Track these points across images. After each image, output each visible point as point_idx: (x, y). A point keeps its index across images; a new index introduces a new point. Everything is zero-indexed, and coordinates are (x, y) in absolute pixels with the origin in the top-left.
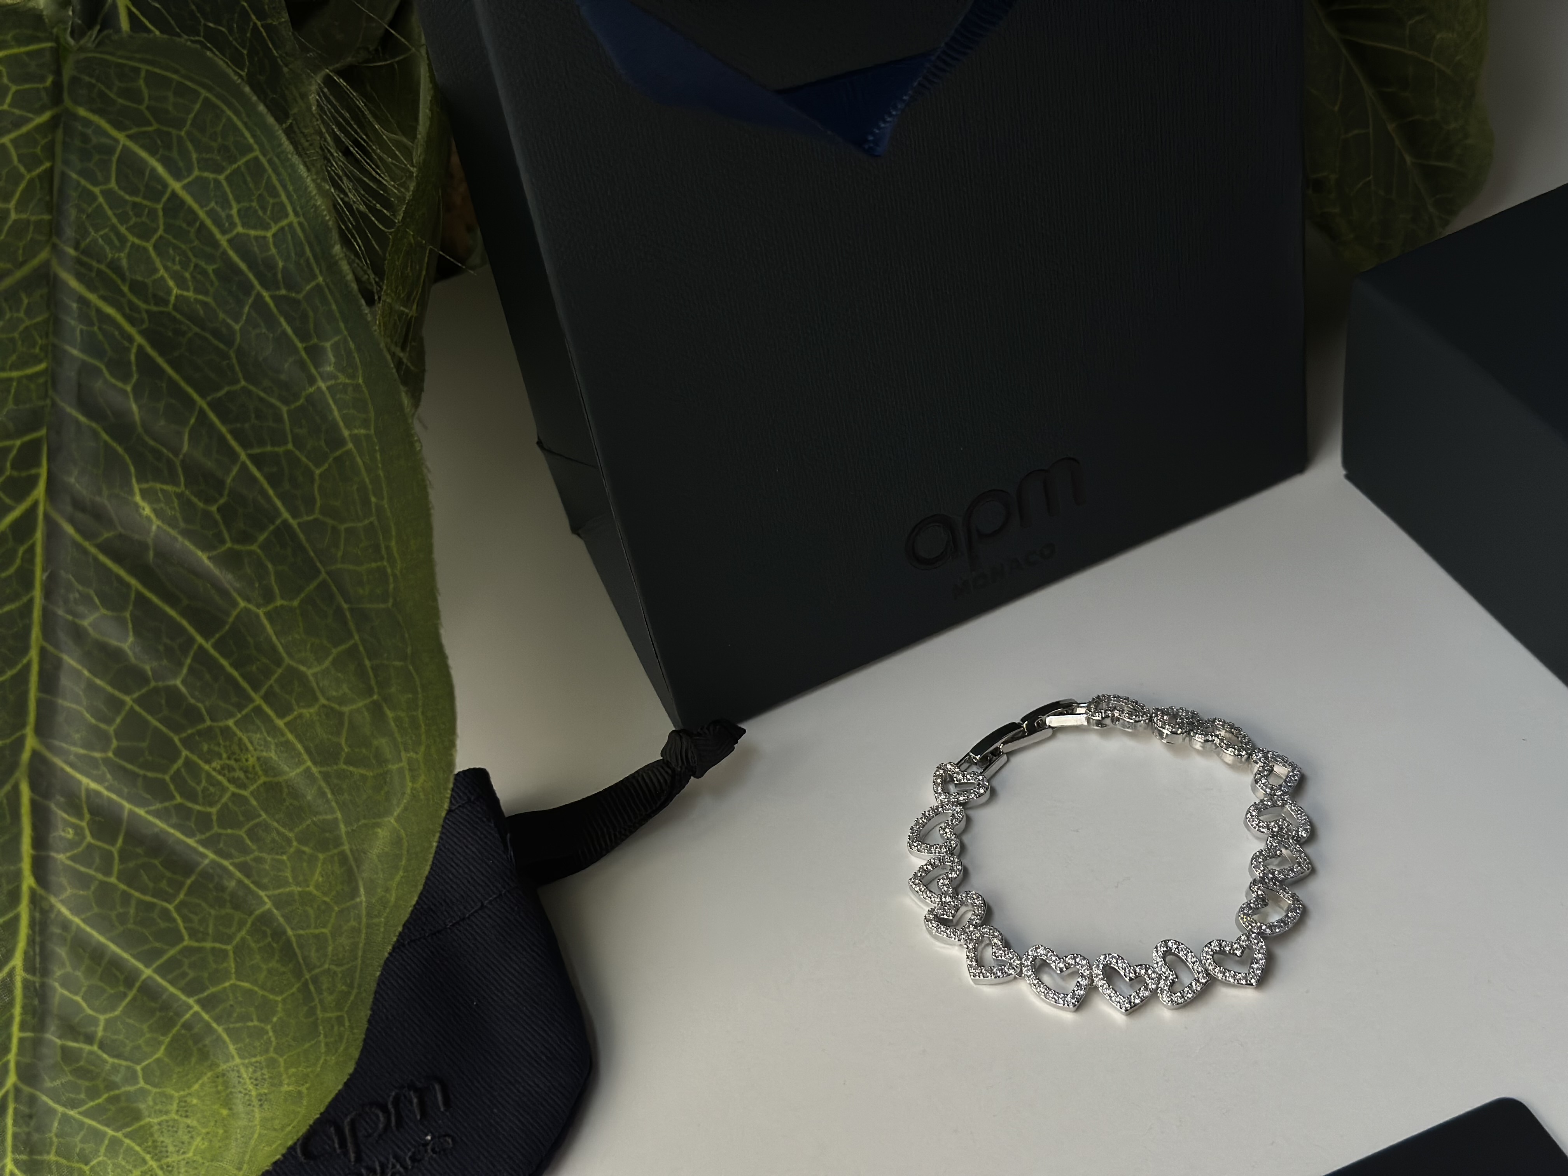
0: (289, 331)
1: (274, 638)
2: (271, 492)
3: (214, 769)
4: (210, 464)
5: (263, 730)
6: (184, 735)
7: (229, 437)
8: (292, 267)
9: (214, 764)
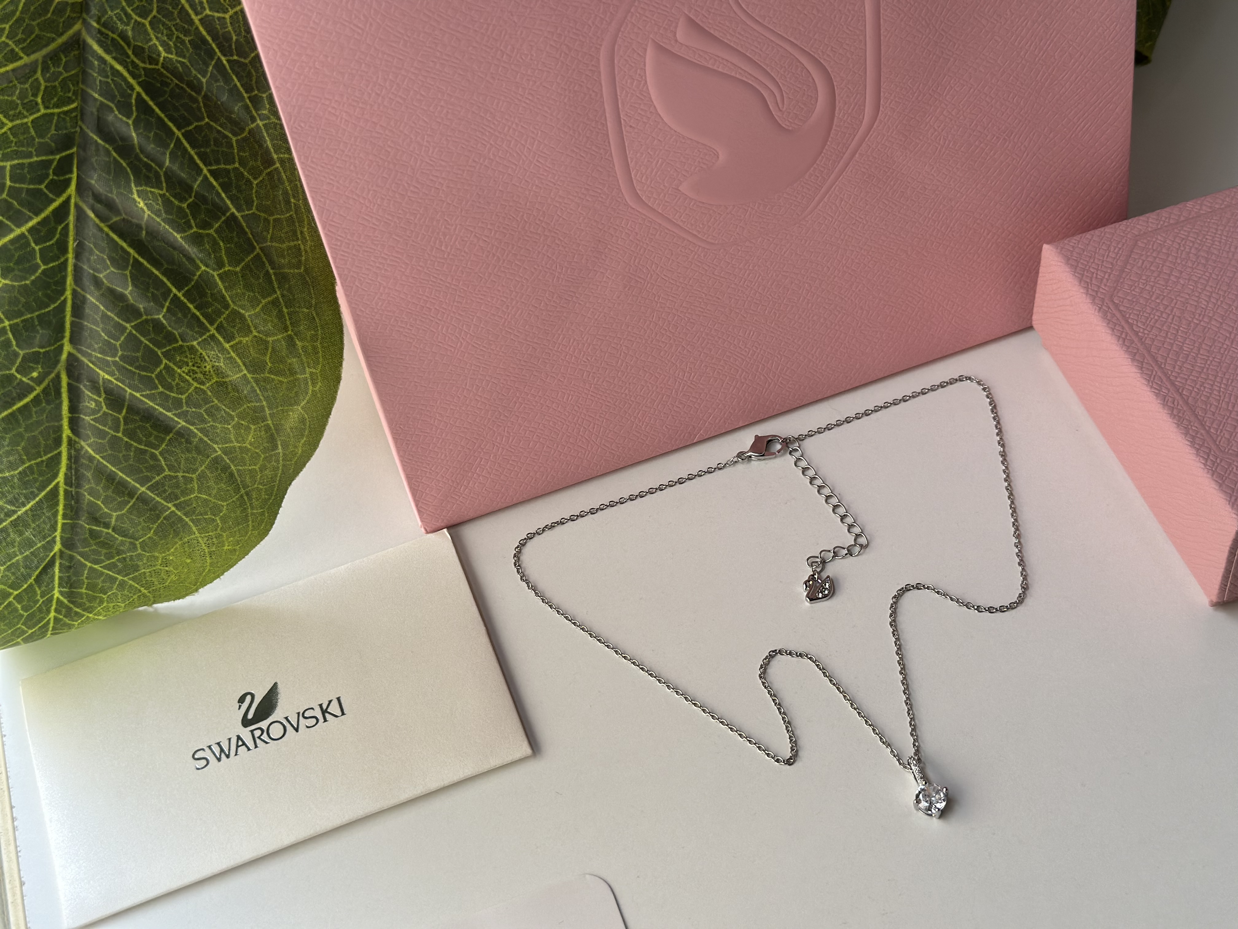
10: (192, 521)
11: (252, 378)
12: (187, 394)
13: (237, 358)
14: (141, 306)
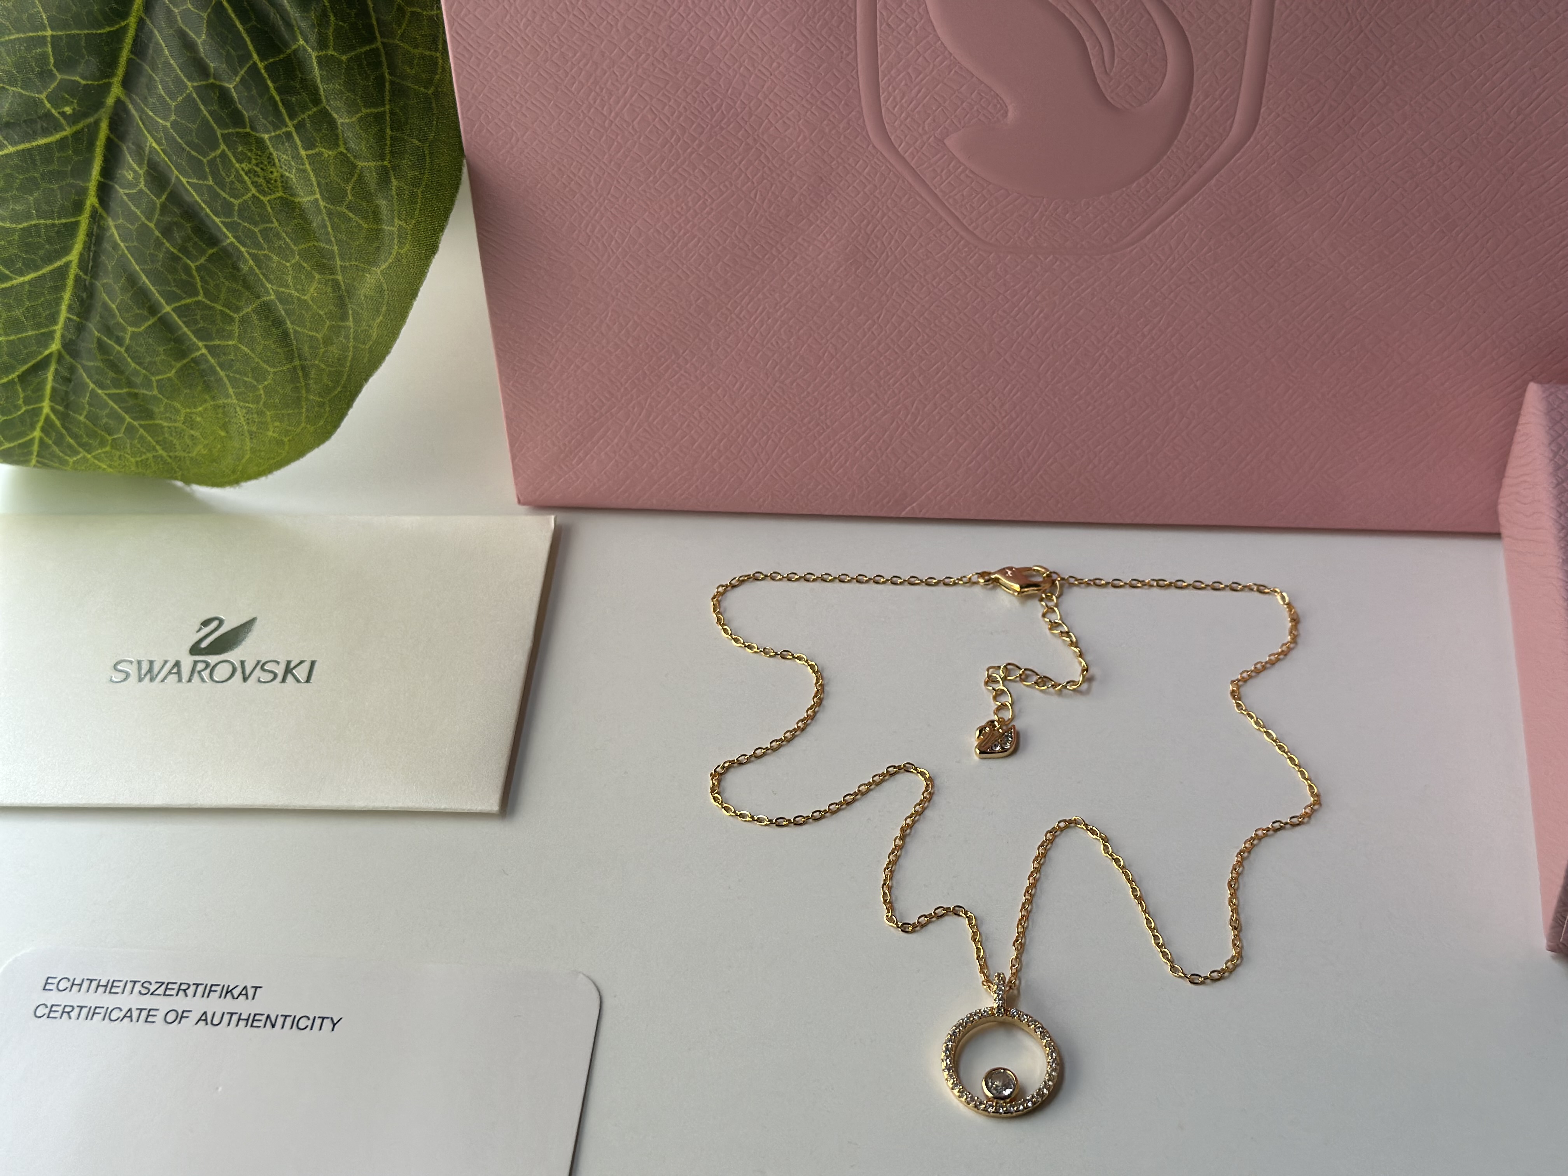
10: (227, 376)
11: (325, 207)
12: (241, 200)
13: (312, 174)
14: (211, 65)
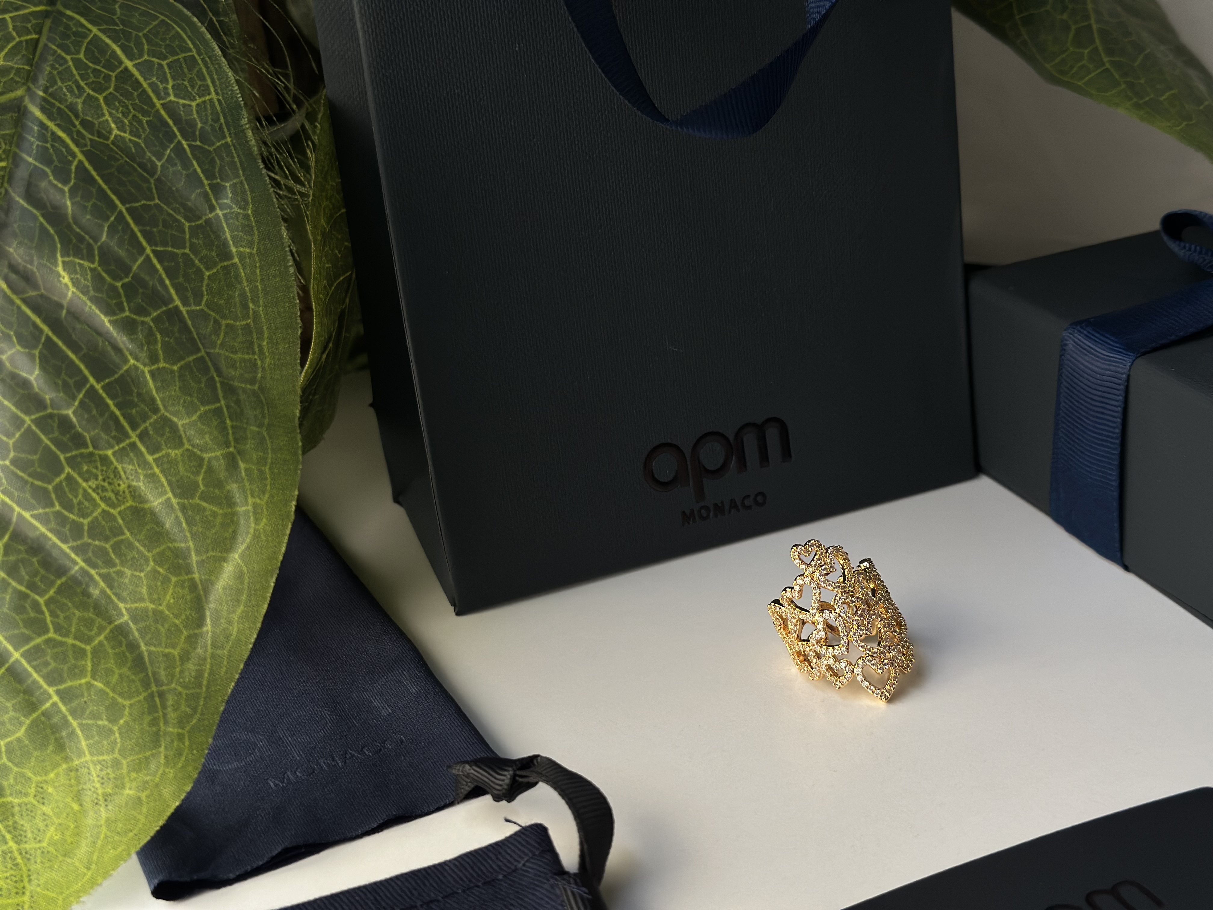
0: (199, 170)
1: (154, 392)
2: (167, 282)
3: (90, 487)
4: (122, 253)
5: (135, 462)
6: (69, 455)
7: (139, 234)
8: (208, 128)
9: (90, 483)
